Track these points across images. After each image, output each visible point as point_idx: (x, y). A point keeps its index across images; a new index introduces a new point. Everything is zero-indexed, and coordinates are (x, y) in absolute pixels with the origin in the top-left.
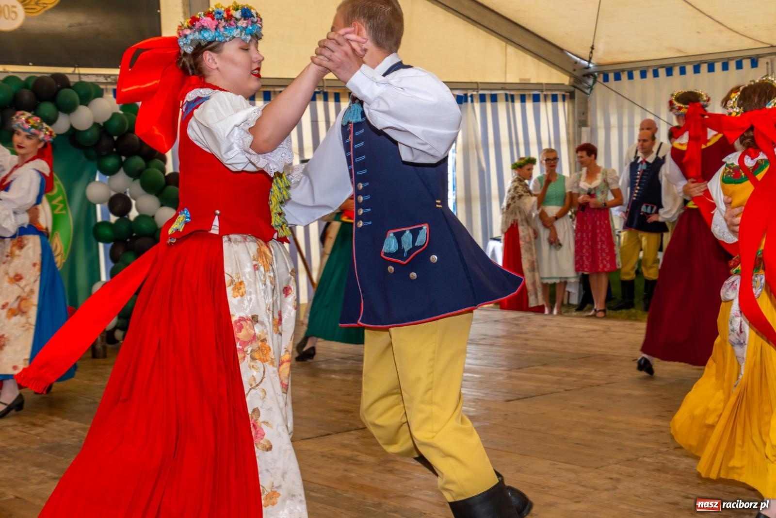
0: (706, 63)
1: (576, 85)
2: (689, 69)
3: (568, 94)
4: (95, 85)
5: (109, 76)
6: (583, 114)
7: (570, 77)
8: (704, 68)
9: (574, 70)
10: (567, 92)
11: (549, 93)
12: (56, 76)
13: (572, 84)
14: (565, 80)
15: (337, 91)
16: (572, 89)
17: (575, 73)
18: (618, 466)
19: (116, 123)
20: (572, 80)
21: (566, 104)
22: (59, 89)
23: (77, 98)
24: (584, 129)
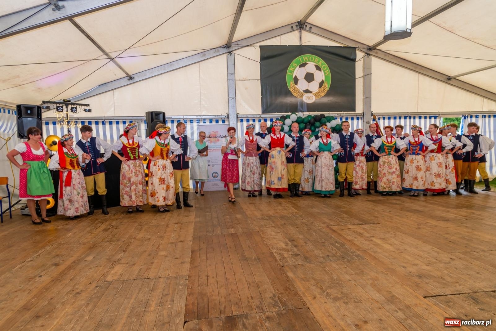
4: (333, 117)
5: (339, 114)
12: (321, 115)
15: (415, 116)
18: (459, 254)
19: (338, 127)
22: (321, 118)
23: (326, 120)
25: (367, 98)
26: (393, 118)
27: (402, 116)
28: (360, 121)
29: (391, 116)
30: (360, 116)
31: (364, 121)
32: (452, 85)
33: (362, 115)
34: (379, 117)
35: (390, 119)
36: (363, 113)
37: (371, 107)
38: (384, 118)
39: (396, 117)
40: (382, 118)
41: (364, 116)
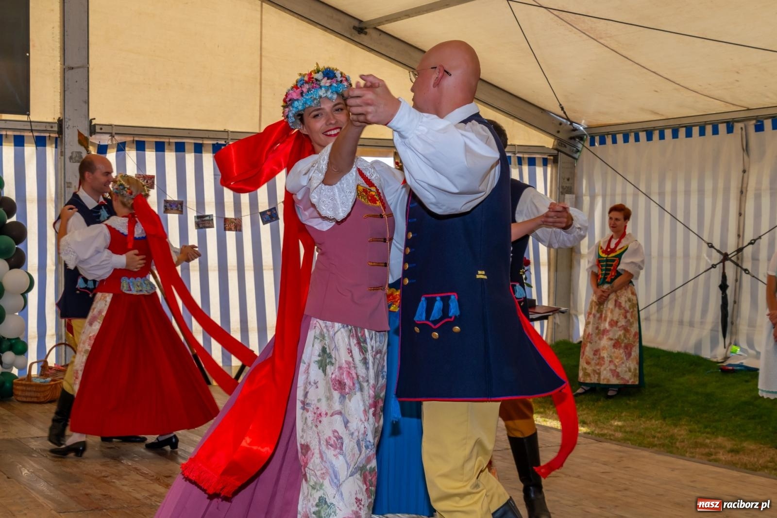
0: (683, 127)
1: (559, 148)
2: (668, 133)
3: (552, 158)
6: (568, 180)
7: (555, 139)
8: (682, 132)
9: (558, 132)
10: (550, 156)
11: (526, 156)
13: (555, 147)
14: (548, 142)
16: (556, 152)
17: (559, 135)
20: (556, 143)
21: (549, 169)
24: (567, 196)
25: (73, 68)
26: (174, 147)
27: (206, 142)
28: (50, 152)
29: (166, 140)
30: (50, 132)
31: (63, 154)
32: (371, 50)
33: (56, 129)
34: (119, 139)
35: (163, 151)
36: (60, 122)
37: (87, 102)
38: (140, 146)
39: (184, 143)
40: (135, 146)
41: (60, 131)
